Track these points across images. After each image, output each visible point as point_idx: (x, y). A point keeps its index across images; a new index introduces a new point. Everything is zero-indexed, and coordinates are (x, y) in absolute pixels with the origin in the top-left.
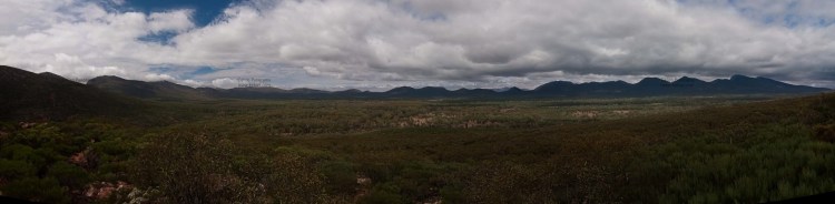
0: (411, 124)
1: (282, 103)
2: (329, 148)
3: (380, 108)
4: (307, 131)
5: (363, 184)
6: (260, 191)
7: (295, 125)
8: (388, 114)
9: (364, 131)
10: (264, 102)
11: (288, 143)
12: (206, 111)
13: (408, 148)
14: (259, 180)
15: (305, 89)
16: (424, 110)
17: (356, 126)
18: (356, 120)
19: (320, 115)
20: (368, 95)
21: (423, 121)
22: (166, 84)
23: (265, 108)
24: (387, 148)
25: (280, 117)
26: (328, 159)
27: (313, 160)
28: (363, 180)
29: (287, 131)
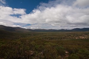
0: (79, 38)
1: (46, 32)
2: (57, 43)
3: (70, 34)
4: (52, 39)
5: (67, 53)
6: (41, 54)
7: (49, 38)
8: (72, 35)
9: (66, 39)
10: (42, 32)
11: (48, 42)
12: (29, 35)
13: (79, 45)
14: (41, 51)
15: (51, 29)
16: (84, 34)
17: (64, 38)
18: (64, 37)
19: (55, 35)
20: (67, 31)
21: (83, 37)
22: (18, 28)
23: (42, 34)
24: (72, 44)
25: (46, 36)
26: (57, 46)
27: (54, 46)
28: (67, 52)
29: (47, 39)
